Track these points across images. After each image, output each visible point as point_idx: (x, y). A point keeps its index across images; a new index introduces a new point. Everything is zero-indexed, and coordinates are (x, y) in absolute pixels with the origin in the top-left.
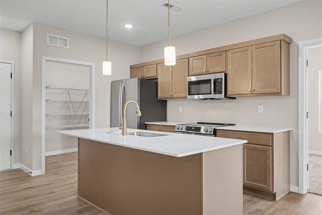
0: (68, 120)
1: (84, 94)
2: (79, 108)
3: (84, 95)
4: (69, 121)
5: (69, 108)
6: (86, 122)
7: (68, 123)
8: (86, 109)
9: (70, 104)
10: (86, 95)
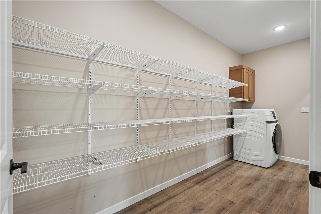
0: (139, 135)
1: (165, 83)
2: (156, 109)
3: (164, 85)
4: (139, 137)
5: (140, 109)
6: (168, 134)
7: (138, 141)
8: (168, 110)
9: (142, 102)
10: (167, 85)
